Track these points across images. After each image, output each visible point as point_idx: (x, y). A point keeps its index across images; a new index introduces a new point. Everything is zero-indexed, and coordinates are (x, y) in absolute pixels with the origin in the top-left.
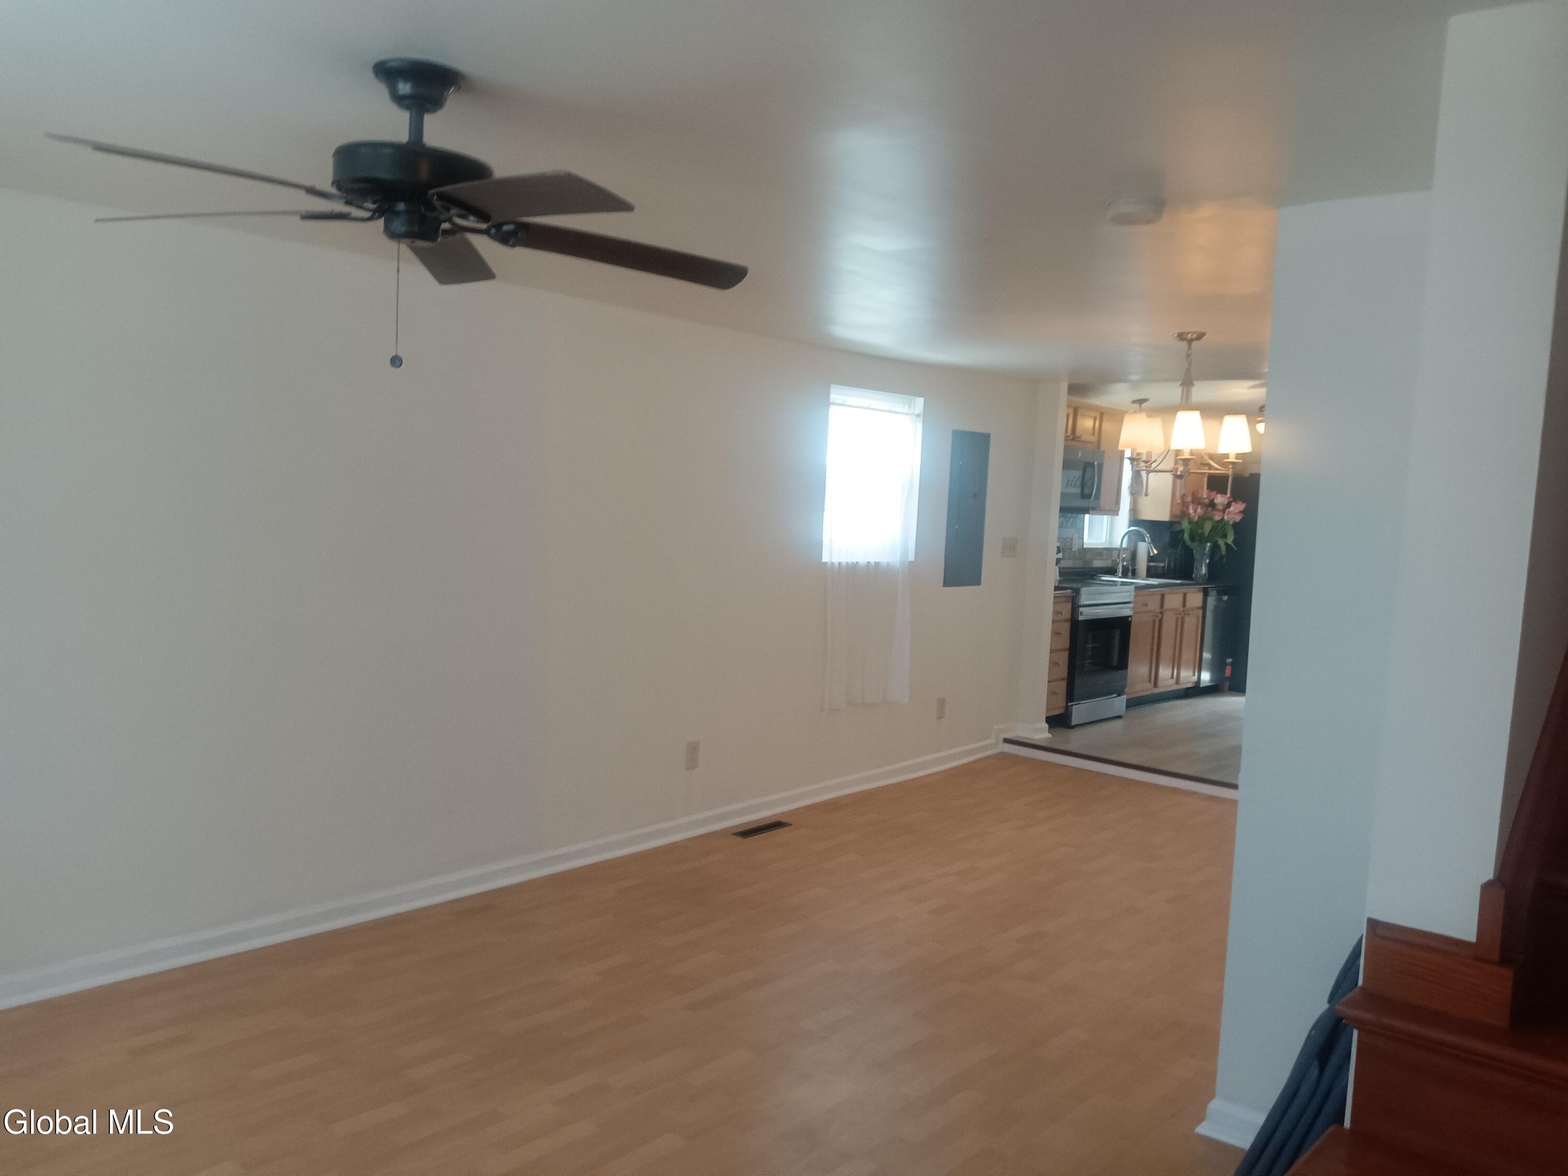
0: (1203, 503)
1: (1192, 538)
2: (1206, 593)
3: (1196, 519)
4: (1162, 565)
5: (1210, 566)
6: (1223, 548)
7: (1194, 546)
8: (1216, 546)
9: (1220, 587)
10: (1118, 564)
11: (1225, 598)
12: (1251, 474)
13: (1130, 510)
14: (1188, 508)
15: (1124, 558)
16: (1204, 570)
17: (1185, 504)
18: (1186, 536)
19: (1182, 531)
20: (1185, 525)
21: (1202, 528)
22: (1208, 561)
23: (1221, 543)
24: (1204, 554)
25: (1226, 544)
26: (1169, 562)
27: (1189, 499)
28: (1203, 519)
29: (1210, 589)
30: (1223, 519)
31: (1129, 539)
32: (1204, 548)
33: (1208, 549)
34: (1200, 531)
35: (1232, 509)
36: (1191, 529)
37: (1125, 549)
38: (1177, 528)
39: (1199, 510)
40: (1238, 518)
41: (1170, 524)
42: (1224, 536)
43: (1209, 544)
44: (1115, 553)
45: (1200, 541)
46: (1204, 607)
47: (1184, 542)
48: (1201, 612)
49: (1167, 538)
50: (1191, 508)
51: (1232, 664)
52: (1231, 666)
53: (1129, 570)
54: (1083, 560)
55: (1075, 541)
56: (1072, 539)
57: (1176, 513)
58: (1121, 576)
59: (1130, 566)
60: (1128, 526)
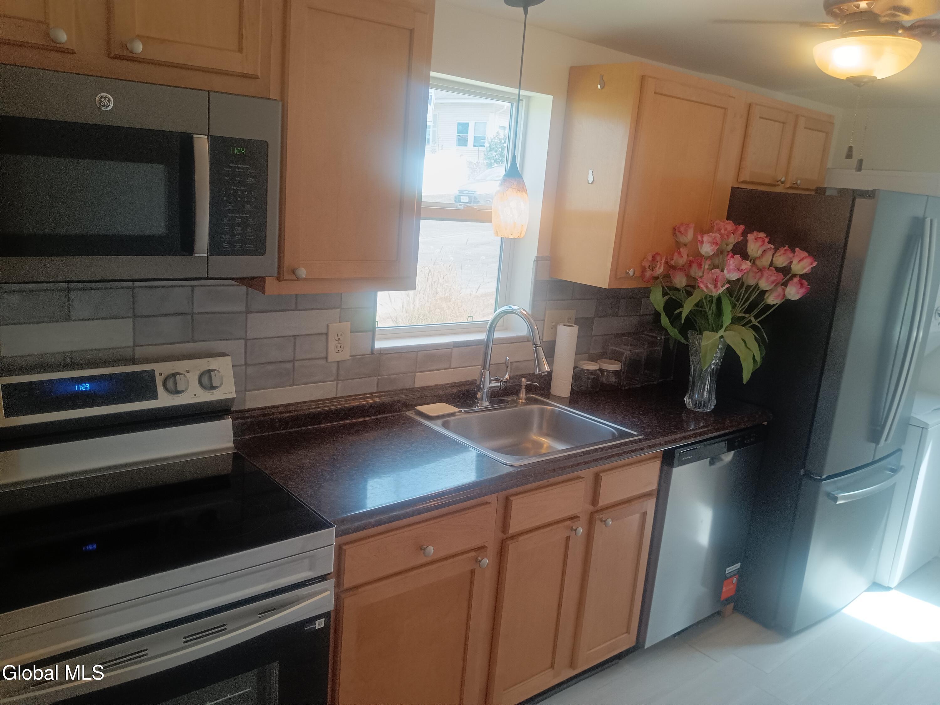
4: (616, 367)
7: (688, 335)
10: (481, 378)
18: (664, 319)
20: (657, 297)
29: (679, 450)
51: (739, 572)
52: (737, 576)
53: (520, 386)
54: (376, 378)
55: (339, 339)
56: (327, 334)
57: (627, 271)
58: (488, 404)
59: (523, 379)
60: (531, 293)
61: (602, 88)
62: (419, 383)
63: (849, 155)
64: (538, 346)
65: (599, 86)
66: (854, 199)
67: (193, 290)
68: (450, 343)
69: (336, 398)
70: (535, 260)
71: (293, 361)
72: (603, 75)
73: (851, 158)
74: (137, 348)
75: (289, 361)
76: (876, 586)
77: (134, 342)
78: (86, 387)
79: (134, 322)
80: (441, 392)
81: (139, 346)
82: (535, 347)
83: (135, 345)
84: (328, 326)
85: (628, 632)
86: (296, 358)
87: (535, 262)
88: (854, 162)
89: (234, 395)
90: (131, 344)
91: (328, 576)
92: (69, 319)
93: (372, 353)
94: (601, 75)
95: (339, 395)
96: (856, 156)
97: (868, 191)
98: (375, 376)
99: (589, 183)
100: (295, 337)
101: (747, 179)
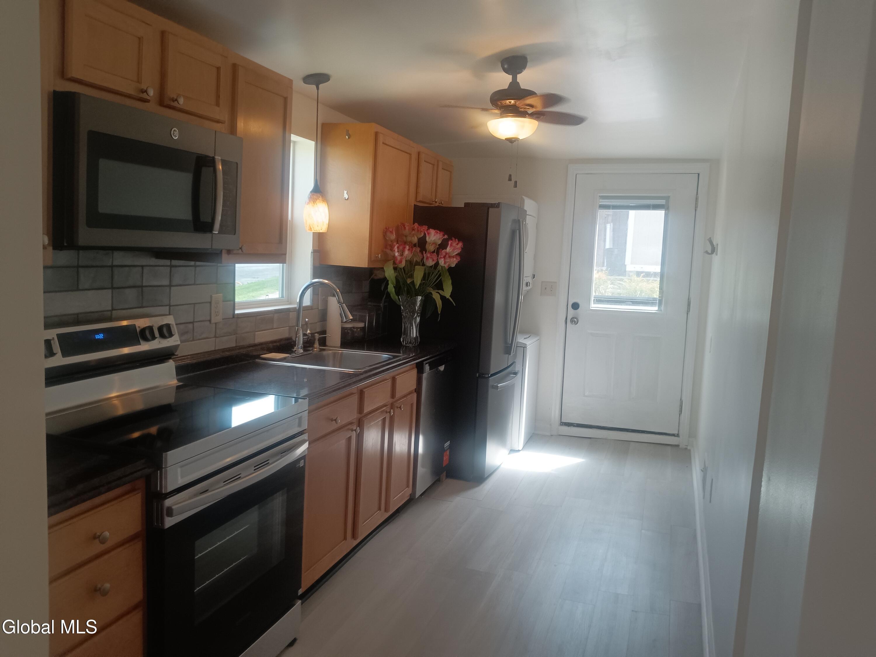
0: (411, 242)
1: (398, 290)
2: (420, 368)
3: (403, 264)
4: (361, 325)
5: (422, 327)
6: (439, 303)
7: (400, 300)
8: (428, 300)
9: (435, 356)
10: (297, 333)
11: (442, 368)
12: (467, 205)
13: (314, 252)
14: (392, 250)
15: (306, 323)
16: (414, 333)
17: (388, 245)
18: (391, 288)
19: (385, 281)
20: (390, 273)
21: (412, 276)
22: (418, 319)
23: (436, 296)
24: (414, 312)
25: (443, 298)
26: (370, 322)
27: (393, 237)
28: (411, 264)
29: (425, 362)
30: (437, 264)
31: (315, 294)
32: (415, 303)
33: (418, 305)
34: (409, 281)
35: (448, 249)
36: (396, 278)
37: (307, 308)
38: (379, 275)
39: (406, 252)
40: (454, 262)
41: (370, 271)
42: (439, 286)
43: (419, 298)
44: (293, 315)
45: (409, 292)
46: (418, 391)
47: (388, 295)
48: (415, 395)
49: (366, 287)
50: (396, 248)
51: (450, 447)
52: (449, 450)
53: (315, 339)
54: (235, 336)
55: (217, 306)
56: (210, 303)
57: (377, 256)
58: (302, 352)
59: (316, 334)
60: (311, 276)
61: (349, 138)
62: (258, 340)
63: (510, 179)
64: (343, 304)
65: (347, 137)
66: (488, 209)
67: (143, 269)
68: (272, 310)
69: (215, 350)
70: (312, 252)
71: (193, 323)
72: (348, 130)
73: (511, 181)
74: (114, 311)
75: (190, 323)
76: (512, 451)
77: (112, 307)
78: (100, 336)
79: (112, 292)
80: (271, 345)
81: (115, 310)
82: (340, 305)
83: (113, 309)
84: (211, 297)
85: (408, 486)
86: (196, 320)
87: (312, 254)
88: (512, 182)
89: (179, 343)
90: (110, 309)
91: (305, 431)
92: (78, 290)
93: (234, 317)
94: (347, 130)
95: (217, 349)
96: (513, 179)
97: (495, 204)
98: (235, 335)
99: (345, 200)
100: (194, 304)
101: (421, 200)
